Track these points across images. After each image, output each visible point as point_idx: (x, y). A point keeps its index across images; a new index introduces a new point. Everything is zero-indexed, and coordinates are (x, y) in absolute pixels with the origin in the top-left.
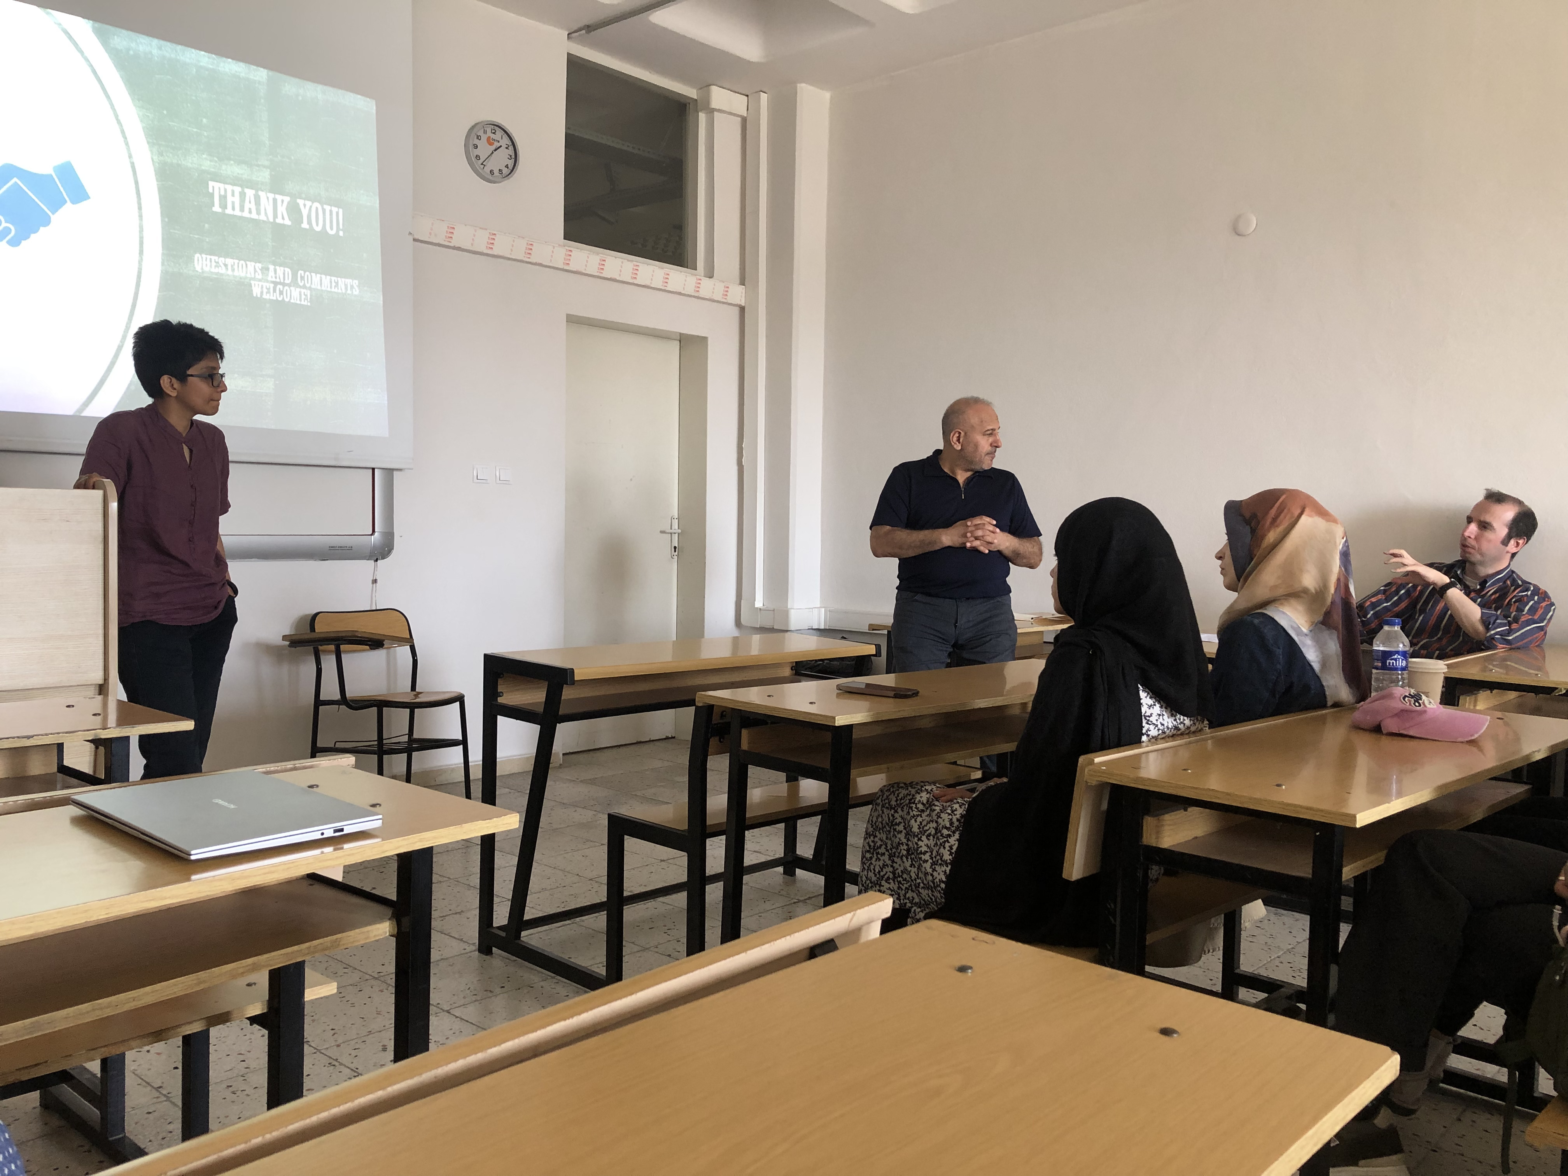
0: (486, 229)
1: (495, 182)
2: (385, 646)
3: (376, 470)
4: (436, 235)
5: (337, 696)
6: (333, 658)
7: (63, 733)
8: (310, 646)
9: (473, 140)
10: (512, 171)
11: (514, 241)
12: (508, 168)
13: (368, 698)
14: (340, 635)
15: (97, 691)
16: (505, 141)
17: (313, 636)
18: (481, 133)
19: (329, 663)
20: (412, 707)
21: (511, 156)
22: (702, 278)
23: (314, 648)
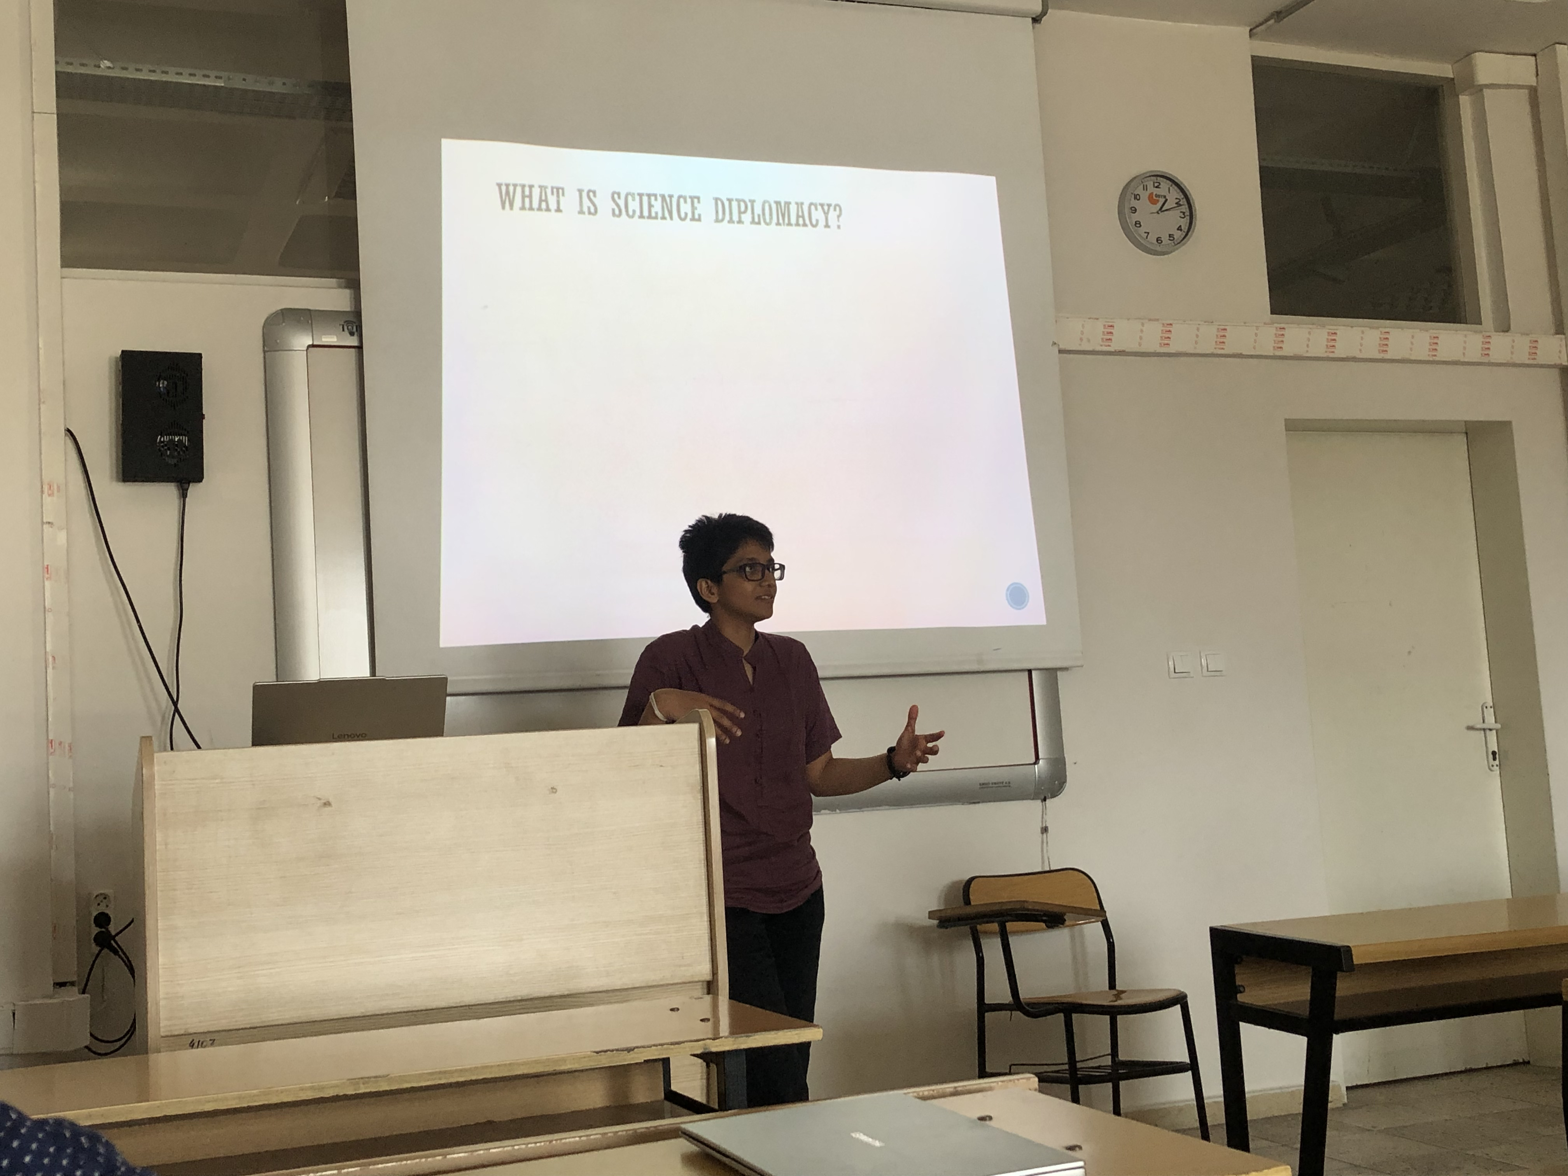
0: (1158, 320)
1: (1163, 253)
2: (1067, 923)
3: (1034, 673)
4: (1089, 341)
5: (1008, 998)
6: (997, 942)
7: (667, 1044)
8: (966, 925)
9: (1130, 203)
10: (1187, 235)
11: (1198, 329)
12: (1181, 230)
13: (1050, 1000)
14: (1004, 907)
15: (706, 991)
16: (1174, 195)
17: (968, 910)
18: (1140, 191)
19: (992, 949)
20: (1113, 1012)
21: (1184, 213)
22: (1493, 334)
23: (971, 928)
